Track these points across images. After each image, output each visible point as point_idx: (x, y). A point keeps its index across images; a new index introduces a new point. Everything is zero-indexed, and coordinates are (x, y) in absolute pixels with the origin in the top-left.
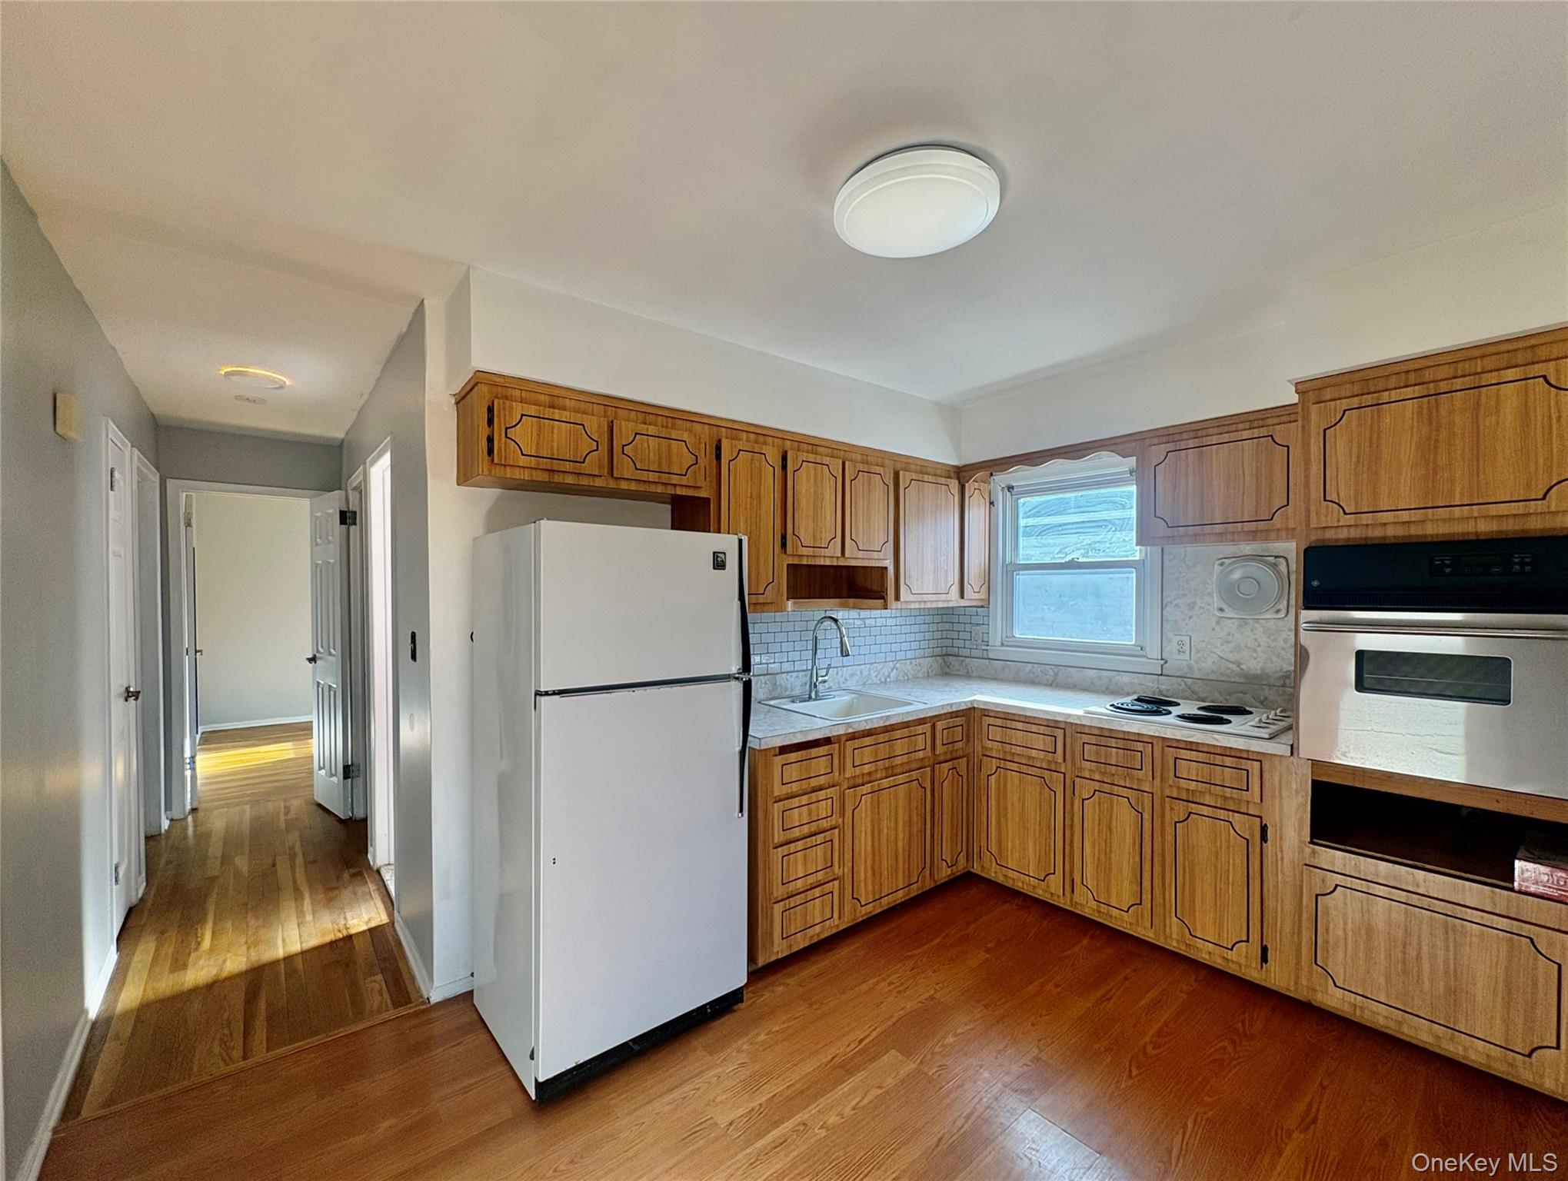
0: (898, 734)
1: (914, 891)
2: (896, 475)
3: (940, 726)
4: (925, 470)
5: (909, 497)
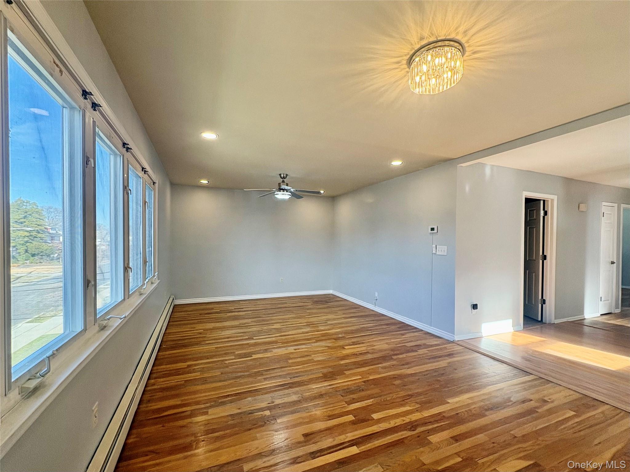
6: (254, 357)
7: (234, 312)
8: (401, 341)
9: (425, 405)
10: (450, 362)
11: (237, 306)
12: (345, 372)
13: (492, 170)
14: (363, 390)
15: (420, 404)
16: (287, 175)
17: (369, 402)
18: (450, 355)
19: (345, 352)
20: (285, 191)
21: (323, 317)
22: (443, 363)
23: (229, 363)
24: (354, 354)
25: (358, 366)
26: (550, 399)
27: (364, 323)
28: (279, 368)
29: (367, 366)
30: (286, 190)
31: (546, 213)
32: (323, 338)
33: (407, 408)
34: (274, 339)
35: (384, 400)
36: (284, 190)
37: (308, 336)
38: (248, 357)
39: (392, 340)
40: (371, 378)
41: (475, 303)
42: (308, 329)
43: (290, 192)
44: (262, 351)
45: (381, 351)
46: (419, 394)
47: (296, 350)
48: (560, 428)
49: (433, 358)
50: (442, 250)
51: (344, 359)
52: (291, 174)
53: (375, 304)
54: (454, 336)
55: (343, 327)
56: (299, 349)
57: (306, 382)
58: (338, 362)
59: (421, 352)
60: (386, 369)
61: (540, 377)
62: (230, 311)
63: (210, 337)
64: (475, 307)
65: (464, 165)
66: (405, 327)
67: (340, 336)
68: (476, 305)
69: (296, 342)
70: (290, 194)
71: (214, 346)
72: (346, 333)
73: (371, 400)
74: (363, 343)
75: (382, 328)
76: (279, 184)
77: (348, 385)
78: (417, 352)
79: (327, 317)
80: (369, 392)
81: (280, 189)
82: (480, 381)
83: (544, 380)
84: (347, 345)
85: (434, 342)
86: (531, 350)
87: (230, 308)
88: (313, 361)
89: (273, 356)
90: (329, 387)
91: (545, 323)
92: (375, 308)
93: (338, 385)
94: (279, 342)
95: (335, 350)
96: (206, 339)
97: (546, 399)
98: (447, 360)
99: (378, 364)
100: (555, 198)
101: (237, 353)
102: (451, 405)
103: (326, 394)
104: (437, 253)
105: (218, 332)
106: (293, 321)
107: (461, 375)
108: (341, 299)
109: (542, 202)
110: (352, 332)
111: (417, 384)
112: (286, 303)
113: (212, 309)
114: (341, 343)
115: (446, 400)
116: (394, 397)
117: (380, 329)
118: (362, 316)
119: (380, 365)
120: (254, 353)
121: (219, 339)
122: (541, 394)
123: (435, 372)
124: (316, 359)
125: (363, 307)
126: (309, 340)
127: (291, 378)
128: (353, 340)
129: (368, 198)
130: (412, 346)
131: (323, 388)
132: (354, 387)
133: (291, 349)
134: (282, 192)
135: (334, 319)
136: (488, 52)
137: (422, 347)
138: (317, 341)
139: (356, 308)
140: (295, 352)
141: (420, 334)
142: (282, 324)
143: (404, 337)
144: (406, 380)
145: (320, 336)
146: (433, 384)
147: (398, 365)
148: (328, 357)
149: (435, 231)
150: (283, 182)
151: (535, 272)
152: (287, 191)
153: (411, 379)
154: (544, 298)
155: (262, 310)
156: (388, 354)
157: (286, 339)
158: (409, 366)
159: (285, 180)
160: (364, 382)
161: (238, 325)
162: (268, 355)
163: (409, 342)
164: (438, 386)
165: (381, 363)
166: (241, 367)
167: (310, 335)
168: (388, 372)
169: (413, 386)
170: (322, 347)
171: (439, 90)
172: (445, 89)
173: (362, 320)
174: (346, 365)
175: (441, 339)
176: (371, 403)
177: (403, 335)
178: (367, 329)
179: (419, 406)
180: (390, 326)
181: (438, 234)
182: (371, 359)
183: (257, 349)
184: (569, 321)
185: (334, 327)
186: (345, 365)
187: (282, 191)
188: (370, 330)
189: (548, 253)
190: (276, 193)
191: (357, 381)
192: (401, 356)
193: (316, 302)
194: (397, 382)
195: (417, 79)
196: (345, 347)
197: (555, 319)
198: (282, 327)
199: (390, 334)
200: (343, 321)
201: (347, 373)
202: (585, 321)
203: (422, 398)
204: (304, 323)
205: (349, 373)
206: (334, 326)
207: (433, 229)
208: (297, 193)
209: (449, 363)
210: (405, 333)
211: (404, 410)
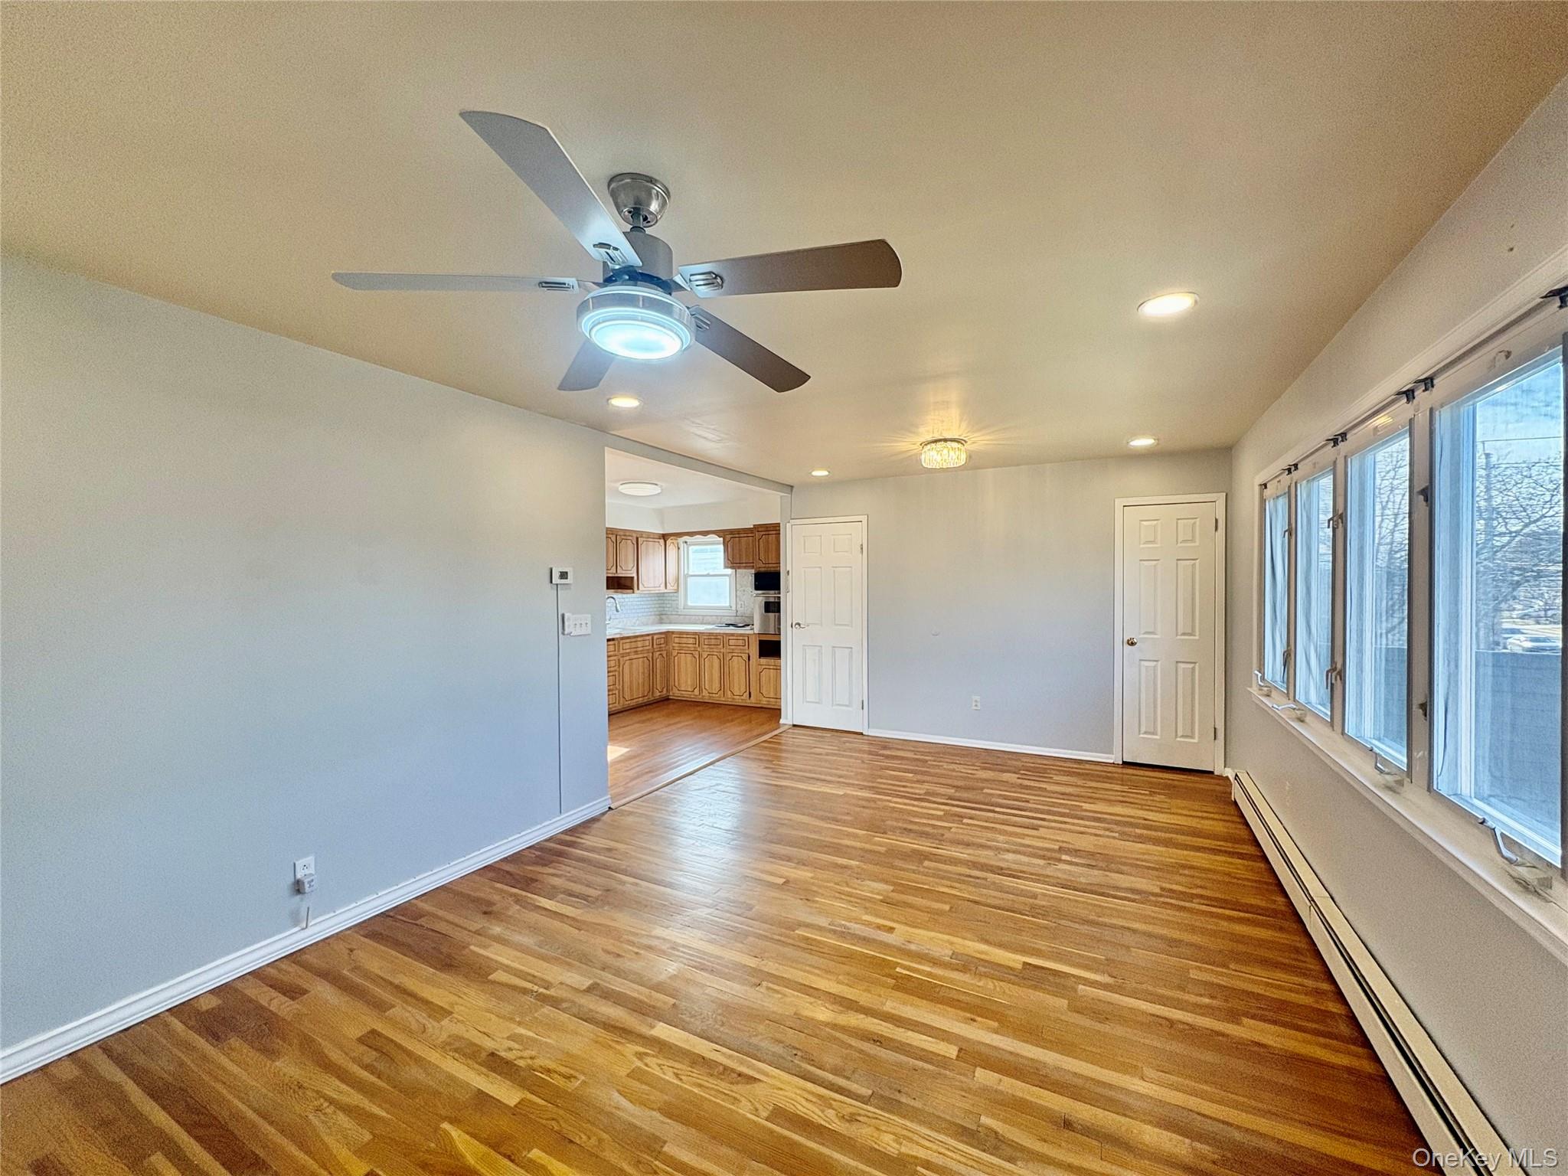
0: (639, 639)
1: (646, 699)
2: (637, 538)
3: (655, 637)
4: (650, 536)
5: (642, 548)
50: (582, 624)
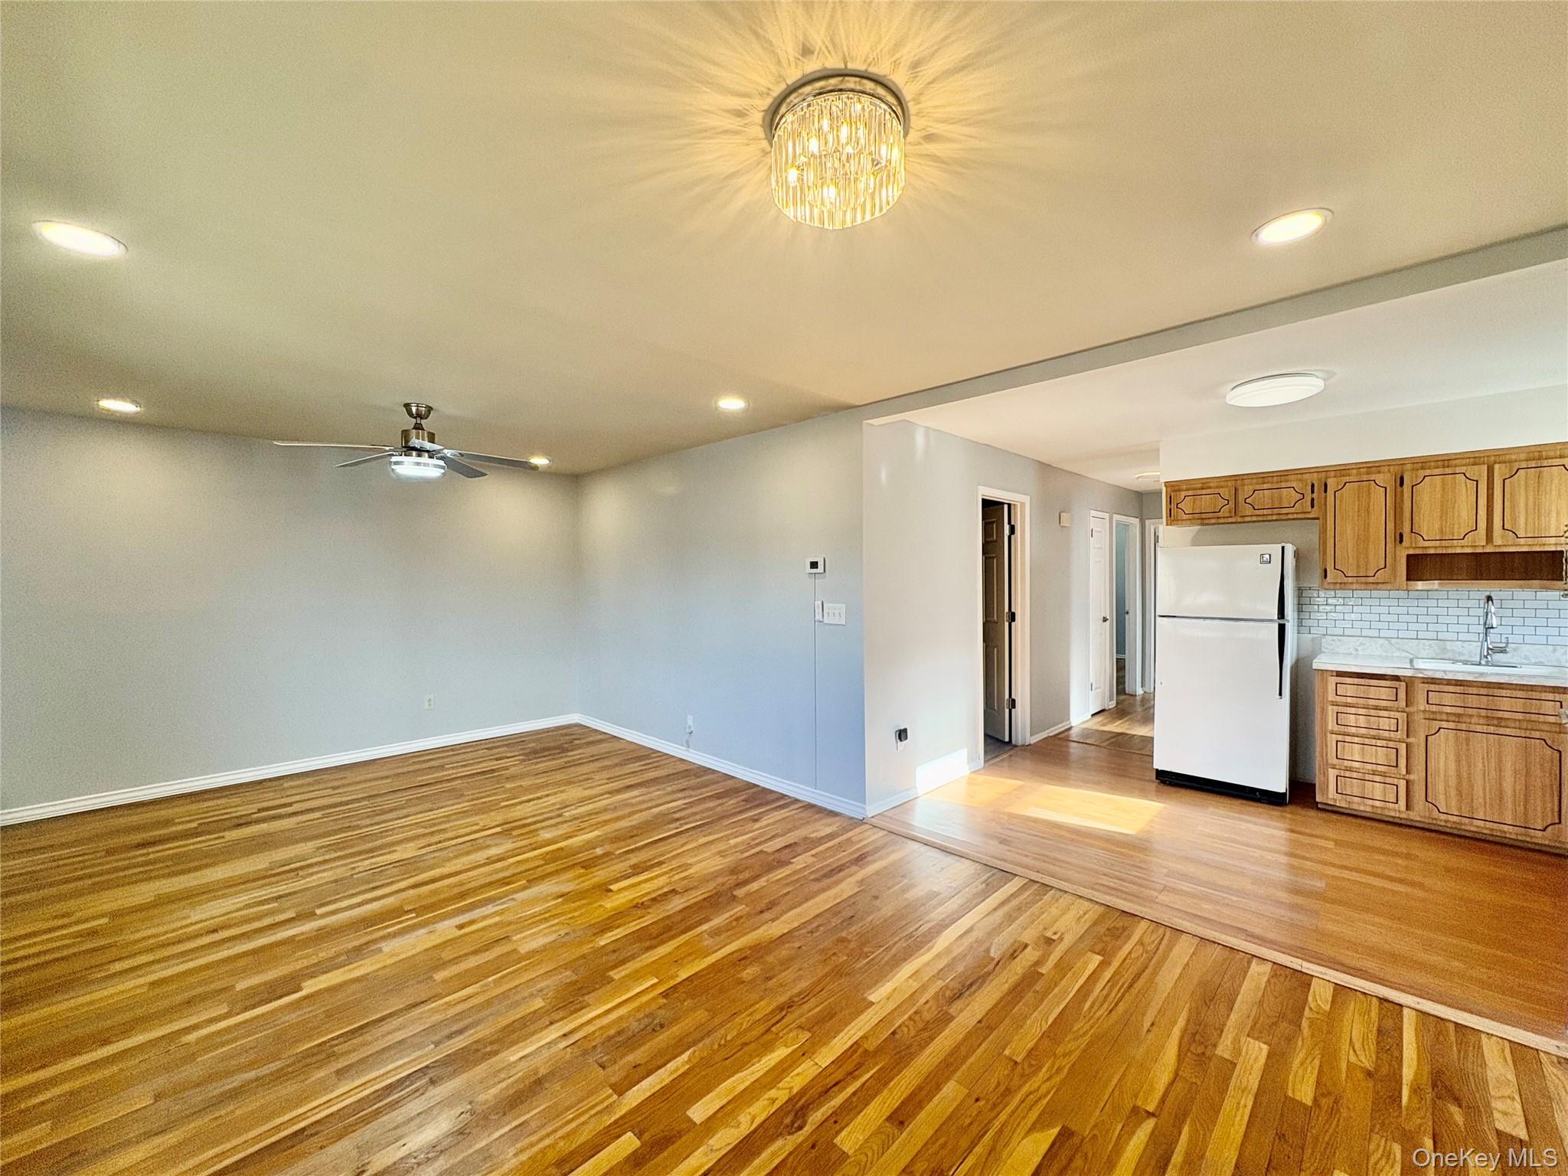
6: (309, 987)
7: (257, 822)
8: (753, 839)
9: (822, 1026)
10: (862, 880)
11: (269, 799)
12: (611, 973)
13: (927, 436)
14: (662, 1026)
15: (809, 1030)
16: (429, 409)
17: (680, 1063)
18: (860, 859)
19: (611, 904)
20: (426, 455)
21: (552, 800)
22: (846, 887)
23: (198, 1041)
24: (636, 906)
25: (648, 944)
26: (1055, 933)
27: (660, 801)
28: (401, 1010)
29: (673, 937)
30: (428, 451)
31: (1012, 530)
32: (550, 868)
33: (780, 1053)
34: (390, 901)
35: (720, 1045)
36: (420, 451)
37: (502, 870)
38: (281, 997)
39: (732, 842)
40: (684, 975)
41: (902, 728)
42: (508, 845)
43: (442, 458)
44: (342, 958)
45: (706, 879)
46: (805, 996)
47: (461, 927)
48: (1085, 1009)
49: (825, 876)
50: (835, 613)
51: (610, 929)
52: (445, 407)
53: (687, 742)
54: (864, 808)
55: (606, 822)
56: (472, 922)
57: (491, 1043)
58: (590, 942)
59: (800, 862)
60: (722, 937)
61: (1031, 880)
62: (237, 821)
63: (136, 942)
64: (902, 734)
65: (875, 422)
66: (758, 797)
67: (599, 851)
68: (905, 730)
69: (464, 897)
70: (441, 463)
71: (142, 981)
72: (616, 839)
73: (685, 1056)
74: (660, 863)
75: (708, 809)
76: (405, 434)
77: (621, 1018)
78: (790, 866)
79: (564, 796)
80: (676, 1030)
81: (408, 449)
82: (927, 918)
83: (1039, 885)
84: (617, 880)
85: (823, 828)
86: (1004, 814)
87: (243, 810)
88: (515, 957)
89: (378, 970)
90: (562, 1045)
91: (1016, 746)
92: (686, 753)
93: (590, 1029)
94: (406, 908)
95: (584, 902)
96: (114, 953)
97: (1049, 934)
98: (855, 873)
99: (700, 923)
100: (1026, 499)
101: (241, 986)
102: (879, 1006)
103: (552, 1074)
104: (826, 620)
105: (179, 914)
106: (460, 827)
107: (887, 910)
108: (602, 737)
109: (1006, 507)
110: (632, 834)
111: (797, 966)
112: (442, 767)
113: (168, 822)
114: (600, 875)
115: (865, 995)
116: (744, 1027)
117: (702, 812)
118: (654, 781)
119: (705, 927)
120: (312, 972)
121: (179, 942)
122: (1039, 924)
123: (836, 914)
124: (524, 949)
125: (659, 752)
126: (508, 884)
127: (437, 1044)
128: (634, 859)
129: (664, 484)
130: (778, 851)
131: (546, 1054)
132: (639, 1020)
133: (446, 929)
134: (414, 458)
135: (582, 801)
136: (956, 146)
137: (799, 850)
138: (531, 882)
139: (638, 759)
140: (461, 936)
141: (792, 813)
142: (423, 842)
143: (757, 825)
144: (770, 959)
145: (538, 863)
146: (834, 954)
147: (749, 916)
148: (562, 933)
149: (820, 569)
150: (418, 427)
151: (997, 646)
152: (431, 454)
153: (784, 952)
154: (1013, 697)
155: (358, 800)
156: (723, 884)
157: (434, 892)
158: (776, 910)
159: (423, 422)
160: (665, 995)
161: (266, 870)
162: (364, 967)
163: (770, 839)
164: (845, 958)
165: (707, 920)
166: (252, 1045)
167: (509, 866)
168: (725, 946)
169: (787, 975)
170: (545, 900)
171: (844, 222)
172: (859, 220)
173: (656, 792)
174: (615, 948)
175: (837, 819)
176: (687, 1067)
177: (756, 820)
178: (667, 819)
179: (808, 1035)
180: (725, 800)
181: (825, 577)
182: (680, 911)
183: (322, 955)
184: (1051, 735)
185: (583, 825)
186: (611, 947)
187: (414, 453)
188: (678, 820)
189: (1017, 609)
190: (394, 459)
191: (644, 999)
192: (755, 886)
193: (535, 754)
194: (749, 972)
195: (793, 175)
196: (612, 887)
197: (1031, 735)
198: (424, 851)
199: (726, 822)
200: (606, 802)
201: (616, 974)
202: (1072, 732)
203: (812, 1009)
204: (494, 827)
205: (623, 974)
206: (582, 823)
207: (814, 565)
208: (465, 461)
209: (861, 882)
210: (760, 813)
211: (773, 1063)
